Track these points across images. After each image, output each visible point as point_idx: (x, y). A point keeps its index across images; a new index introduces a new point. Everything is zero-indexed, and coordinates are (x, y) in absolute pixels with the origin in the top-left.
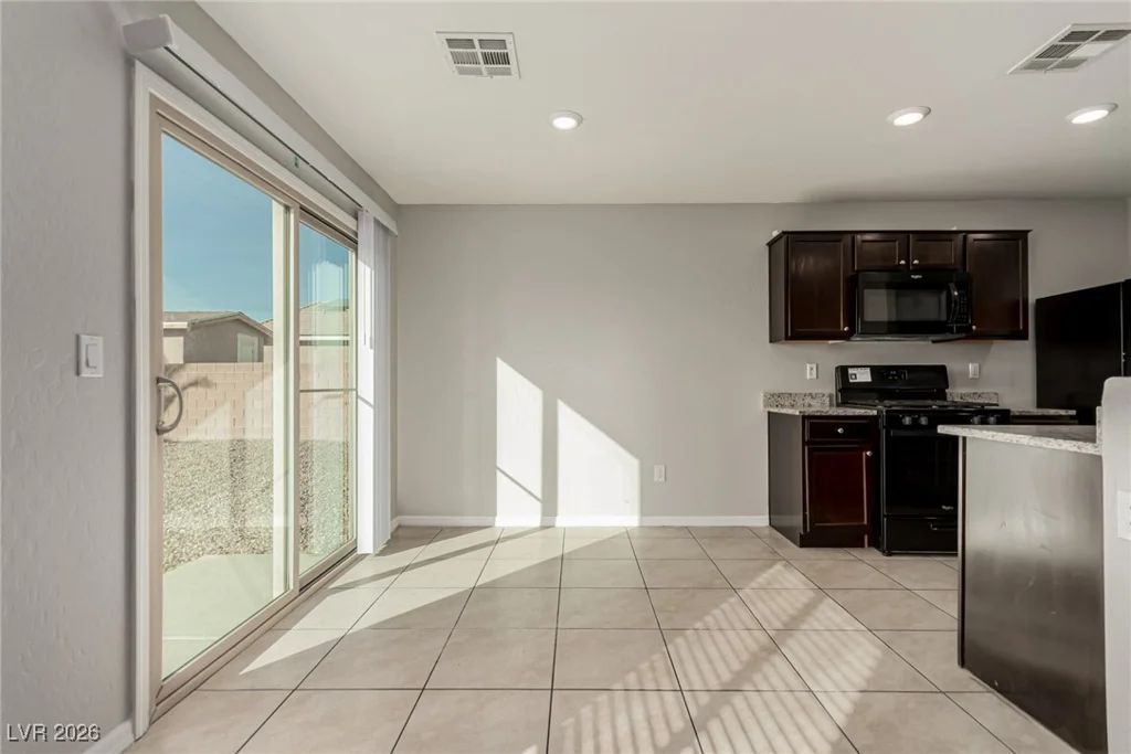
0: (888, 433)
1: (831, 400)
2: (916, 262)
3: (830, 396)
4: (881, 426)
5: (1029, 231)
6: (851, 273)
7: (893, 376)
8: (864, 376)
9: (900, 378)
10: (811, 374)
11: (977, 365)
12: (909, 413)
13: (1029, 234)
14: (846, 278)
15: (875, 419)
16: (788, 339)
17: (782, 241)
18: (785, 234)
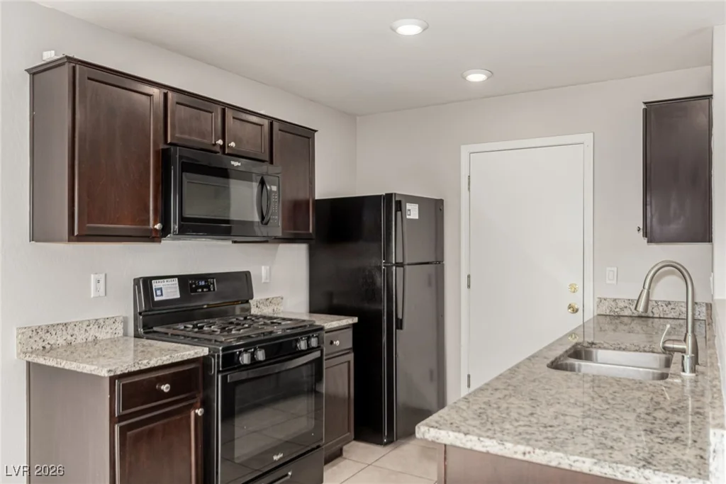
0: (224, 378)
1: (125, 329)
2: (233, 144)
3: (125, 322)
4: (214, 371)
5: (316, 131)
6: (162, 146)
7: (202, 287)
8: (169, 291)
9: (210, 290)
10: (97, 290)
11: (268, 267)
12: (246, 347)
13: (316, 134)
14: (156, 152)
15: (204, 361)
16: (73, 237)
17: (65, 71)
18: (70, 59)
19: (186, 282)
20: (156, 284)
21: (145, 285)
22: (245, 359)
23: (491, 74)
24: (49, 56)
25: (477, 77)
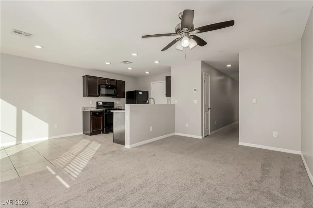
0: (105, 113)
2: (109, 84)
3: (95, 107)
5: (125, 81)
7: (106, 103)
8: (101, 104)
10: (91, 103)
11: (119, 102)
14: (98, 85)
15: (103, 111)
16: (87, 96)
17: (86, 77)
18: (87, 75)
19: (103, 103)
20: (99, 103)
21: (97, 103)
22: (108, 111)
23: (149, 72)
24: (84, 75)
25: (147, 73)
